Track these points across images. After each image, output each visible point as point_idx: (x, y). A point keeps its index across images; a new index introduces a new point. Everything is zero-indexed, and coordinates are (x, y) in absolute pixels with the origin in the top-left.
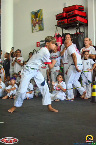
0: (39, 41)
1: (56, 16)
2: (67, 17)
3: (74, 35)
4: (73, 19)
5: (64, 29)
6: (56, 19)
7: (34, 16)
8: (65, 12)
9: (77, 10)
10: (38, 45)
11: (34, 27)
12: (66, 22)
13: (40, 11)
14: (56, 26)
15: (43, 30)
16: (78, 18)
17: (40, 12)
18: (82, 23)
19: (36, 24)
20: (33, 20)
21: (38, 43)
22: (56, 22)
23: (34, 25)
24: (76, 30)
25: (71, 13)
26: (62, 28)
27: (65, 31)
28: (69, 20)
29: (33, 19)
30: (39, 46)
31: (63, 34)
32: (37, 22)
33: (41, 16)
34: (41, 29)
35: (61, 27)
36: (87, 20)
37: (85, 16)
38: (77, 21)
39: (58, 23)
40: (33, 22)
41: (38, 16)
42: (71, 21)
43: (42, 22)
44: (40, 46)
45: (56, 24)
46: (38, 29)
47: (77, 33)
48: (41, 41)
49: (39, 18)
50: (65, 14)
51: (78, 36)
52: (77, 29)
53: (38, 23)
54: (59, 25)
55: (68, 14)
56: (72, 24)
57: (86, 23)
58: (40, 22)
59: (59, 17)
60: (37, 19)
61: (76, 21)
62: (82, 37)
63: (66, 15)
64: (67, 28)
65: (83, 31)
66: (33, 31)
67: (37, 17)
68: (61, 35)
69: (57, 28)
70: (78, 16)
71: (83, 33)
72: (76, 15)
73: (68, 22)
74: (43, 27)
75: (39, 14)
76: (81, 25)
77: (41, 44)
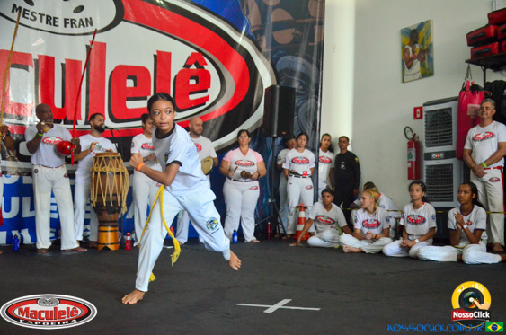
0: (421, 105)
1: (468, 35)
2: (500, 37)
5: (489, 71)
6: (469, 45)
7: (407, 40)
8: (494, 24)
10: (418, 116)
11: (409, 68)
12: (496, 52)
13: (426, 25)
14: (467, 61)
15: (431, 74)
17: (423, 30)
19: (412, 59)
20: (404, 51)
21: (418, 111)
22: (467, 52)
23: (407, 62)
26: (485, 67)
27: (493, 77)
28: (503, 44)
29: (407, 47)
30: (421, 117)
31: (486, 84)
32: (416, 54)
33: (427, 38)
34: (427, 73)
35: (481, 65)
39: (474, 55)
40: (406, 54)
41: (420, 41)
43: (431, 54)
44: (424, 117)
45: (469, 57)
46: (420, 74)
48: (425, 105)
49: (423, 43)
50: (492, 29)
53: (418, 57)
54: (476, 59)
55: (502, 28)
58: (425, 55)
59: (475, 39)
60: (417, 47)
63: (496, 32)
64: (497, 68)
66: (406, 78)
67: (417, 43)
68: (482, 85)
69: (469, 68)
73: (500, 51)
74: (432, 67)
75: (422, 34)
77: (427, 112)
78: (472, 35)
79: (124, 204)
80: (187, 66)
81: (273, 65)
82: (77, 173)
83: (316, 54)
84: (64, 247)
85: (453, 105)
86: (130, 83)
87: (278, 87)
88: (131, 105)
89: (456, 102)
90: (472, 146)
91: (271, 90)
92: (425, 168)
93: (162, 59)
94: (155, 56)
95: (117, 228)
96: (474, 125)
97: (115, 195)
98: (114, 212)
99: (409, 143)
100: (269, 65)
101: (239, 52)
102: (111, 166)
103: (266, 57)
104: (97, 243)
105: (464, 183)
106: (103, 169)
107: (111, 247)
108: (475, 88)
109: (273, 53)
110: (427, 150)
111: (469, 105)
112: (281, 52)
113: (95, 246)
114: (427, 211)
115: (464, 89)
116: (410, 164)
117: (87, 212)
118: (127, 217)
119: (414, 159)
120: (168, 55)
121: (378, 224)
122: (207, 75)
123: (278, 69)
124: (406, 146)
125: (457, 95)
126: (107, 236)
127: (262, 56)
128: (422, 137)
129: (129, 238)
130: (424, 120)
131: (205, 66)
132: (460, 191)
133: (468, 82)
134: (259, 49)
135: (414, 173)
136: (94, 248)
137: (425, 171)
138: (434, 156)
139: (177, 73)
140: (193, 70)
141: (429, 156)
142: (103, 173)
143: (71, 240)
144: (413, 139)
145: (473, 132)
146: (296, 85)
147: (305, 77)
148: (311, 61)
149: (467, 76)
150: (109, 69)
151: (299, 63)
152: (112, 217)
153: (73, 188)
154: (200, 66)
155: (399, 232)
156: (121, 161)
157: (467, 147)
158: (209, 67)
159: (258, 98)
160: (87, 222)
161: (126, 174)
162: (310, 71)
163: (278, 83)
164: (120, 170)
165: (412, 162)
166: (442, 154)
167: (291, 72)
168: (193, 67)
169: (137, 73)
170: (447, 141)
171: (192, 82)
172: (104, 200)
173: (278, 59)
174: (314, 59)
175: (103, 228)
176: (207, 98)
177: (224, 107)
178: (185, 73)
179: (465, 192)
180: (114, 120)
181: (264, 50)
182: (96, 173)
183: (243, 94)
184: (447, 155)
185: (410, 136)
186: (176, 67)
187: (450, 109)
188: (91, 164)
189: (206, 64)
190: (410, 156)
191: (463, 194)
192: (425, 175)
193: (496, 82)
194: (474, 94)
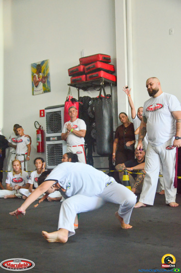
0: (44, 109)
1: (69, 70)
2: (86, 72)
3: (96, 99)
4: (95, 75)
5: (81, 91)
6: (69, 76)
7: (35, 70)
8: (83, 65)
9: (101, 61)
10: (42, 115)
11: (36, 87)
12: (84, 80)
13: (46, 62)
14: (68, 85)
15: (49, 91)
16: (102, 74)
17: (44, 65)
18: (108, 81)
19: (38, 82)
20: (34, 77)
21: (42, 112)
22: (68, 79)
23: (35, 84)
24: (99, 92)
25: (91, 66)
26: (79, 88)
27: (83, 94)
28: (88, 76)
29: (35, 74)
30: (44, 116)
31: (80, 98)
32: (40, 79)
33: (47, 70)
34: (47, 90)
35: (77, 87)
36: (116, 77)
37: (112, 70)
38: (101, 77)
39: (72, 81)
40: (35, 79)
41: (42, 71)
42: (91, 77)
43: (48, 79)
44: (45, 116)
45: (70, 83)
46: (42, 91)
47: (100, 97)
48: (46, 109)
49: (44, 73)
50: (82, 67)
51: (102, 100)
52: (100, 90)
53: (42, 81)
54: (73, 84)
55: (87, 67)
56: (94, 83)
57: (115, 80)
58: (45, 79)
59: (73, 72)
60: (41, 75)
61: (99, 79)
62: (108, 102)
63: (84, 69)
64: (85, 89)
65: (110, 94)
66: (35, 93)
67: (41, 72)
68: (77, 98)
69: (70, 88)
70: (102, 71)
71: (110, 96)
72: (99, 70)
73: (86, 80)
74: (50, 87)
75: (43, 67)
76: (107, 84)
77: (47, 113)
78: (71, 70)
85: (62, 109)
89: (63, 108)
92: (46, 146)
99: (37, 131)
108: (73, 100)
110: (47, 135)
115: (67, 100)
116: (38, 143)
119: (40, 141)
124: (36, 133)
125: (64, 104)
128: (45, 128)
130: (45, 118)
133: (70, 96)
135: (40, 149)
137: (47, 148)
138: (51, 139)
141: (49, 139)
144: (40, 129)
149: (69, 93)
165: (39, 142)
166: (56, 138)
170: (59, 130)
185: (38, 127)
187: (60, 111)
190: (38, 139)
192: (47, 150)
193: (85, 97)
194: (73, 103)
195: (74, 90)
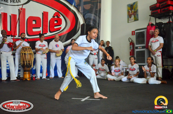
0: (134, 30)
1: (150, 7)
2: (161, 7)
3: (167, 23)
4: (166, 9)
5: (157, 19)
6: (150, 10)
7: (129, 8)
8: (159, 3)
10: (133, 34)
11: (130, 18)
12: (159, 12)
13: (136, 3)
14: (149, 16)
15: (138, 20)
16: (171, 8)
17: (135, 5)
19: (131, 15)
20: (129, 12)
22: (149, 12)
23: (130, 16)
24: (169, 19)
25: (164, 3)
26: (156, 18)
27: (158, 21)
28: (162, 10)
29: (129, 10)
30: (134, 34)
31: (156, 23)
32: (133, 13)
34: (136, 19)
39: (152, 13)
40: (129, 13)
42: (164, 11)
44: (135, 34)
45: (150, 14)
46: (134, 20)
47: (169, 22)
48: (136, 30)
49: (135, 9)
50: (158, 5)
51: (170, 24)
53: (133, 14)
54: (153, 15)
55: (161, 4)
56: (165, 14)
58: (135, 13)
59: (152, 8)
60: (133, 10)
61: (169, 11)
64: (160, 18)
68: (155, 24)
69: (150, 17)
70: (171, 6)
72: (169, 5)
73: (161, 12)
74: (138, 17)
79: (32, 64)
80: (54, 17)
81: (84, 17)
82: (16, 54)
83: (98, 13)
84: (11, 79)
85: (145, 30)
86: (34, 23)
87: (85, 24)
88: (34, 30)
89: (146, 29)
90: (151, 44)
91: (83, 25)
92: (136, 52)
93: (45, 14)
94: (42, 13)
95: (30, 73)
96: (152, 37)
97: (29, 61)
98: (29, 67)
99: (130, 43)
100: (82, 17)
101: (72, 12)
102: (28, 51)
103: (81, 14)
104: (23, 78)
105: (149, 57)
106: (25, 52)
107: (28, 79)
108: (152, 25)
109: (83, 12)
110: (136, 46)
111: (150, 31)
112: (86, 12)
113: (23, 79)
114: (136, 66)
115: (149, 25)
117: (19, 67)
118: (34, 69)
119: (132, 49)
120: (47, 13)
121: (120, 71)
122: (61, 20)
123: (85, 18)
124: (129, 44)
125: (146, 27)
126: (26, 75)
127: (80, 13)
128: (135, 42)
129: (34, 76)
130: (135, 35)
131: (60, 17)
132: (147, 59)
133: (150, 23)
134: (79, 11)
135: (132, 54)
136: (22, 79)
137: (136, 53)
138: (138, 48)
139: (50, 19)
140: (56, 18)
141: (137, 48)
142: (25, 54)
143: (14, 77)
144: (132, 42)
145: (152, 39)
146: (92, 24)
147: (94, 21)
148: (97, 15)
149: (150, 21)
150: (26, 18)
151: (93, 16)
152: (28, 69)
153: (14, 59)
154: (58, 17)
155: (127, 74)
156: (31, 49)
157: (150, 45)
158: (61, 17)
159: (78, 28)
160: (19, 71)
161: (33, 54)
162: (96, 19)
163: (85, 23)
164: (31, 53)
165: (131, 50)
166: (141, 47)
167: (90, 19)
168: (56, 17)
169: (36, 19)
170: (143, 43)
171: (56, 22)
172: (25, 63)
173: (85, 14)
174: (98, 14)
175: (25, 73)
176: (60, 28)
177: (67, 31)
178: (53, 19)
179: (149, 60)
180: (28, 35)
181: (80, 11)
182: (22, 54)
183: (74, 26)
184: (143, 47)
185: (131, 41)
186: (50, 17)
187: (144, 32)
188: (21, 51)
189: (60, 16)
190: (130, 48)
191: (148, 60)
192: (136, 54)
193: (159, 23)
194: (152, 27)
195: (153, 18)
